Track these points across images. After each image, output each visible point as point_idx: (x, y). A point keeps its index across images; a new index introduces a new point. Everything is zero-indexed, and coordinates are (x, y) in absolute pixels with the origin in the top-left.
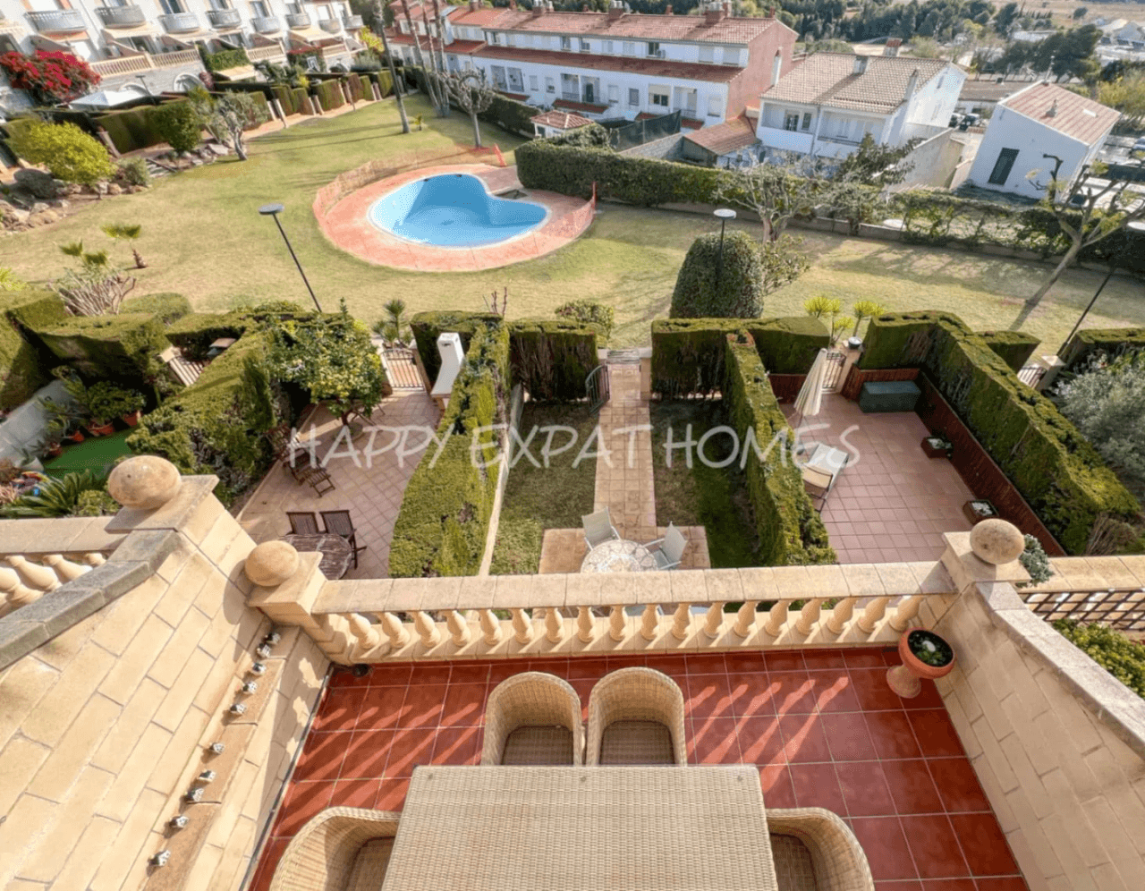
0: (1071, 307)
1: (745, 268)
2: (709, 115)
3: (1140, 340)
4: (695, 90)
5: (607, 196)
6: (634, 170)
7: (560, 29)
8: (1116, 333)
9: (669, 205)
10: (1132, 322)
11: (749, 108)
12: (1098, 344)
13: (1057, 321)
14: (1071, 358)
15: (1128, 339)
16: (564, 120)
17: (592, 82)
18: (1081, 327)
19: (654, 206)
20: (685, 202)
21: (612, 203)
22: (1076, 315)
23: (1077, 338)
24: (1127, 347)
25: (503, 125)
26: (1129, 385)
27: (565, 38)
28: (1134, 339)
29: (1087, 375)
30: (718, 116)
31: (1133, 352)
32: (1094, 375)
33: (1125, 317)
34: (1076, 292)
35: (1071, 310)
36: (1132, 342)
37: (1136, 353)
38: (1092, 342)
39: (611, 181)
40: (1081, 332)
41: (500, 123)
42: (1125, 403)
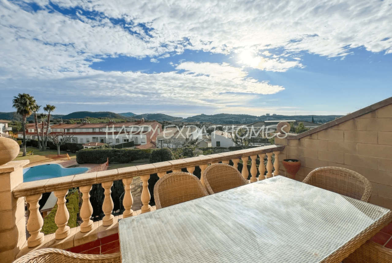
1: (170, 156)
2: (142, 142)
4: (137, 137)
5: (113, 162)
6: (122, 152)
7: (92, 127)
9: (135, 161)
11: (153, 140)
16: (96, 144)
17: (103, 138)
19: (130, 162)
20: (140, 160)
21: (114, 163)
25: (69, 150)
27: (93, 129)
30: (145, 143)
39: (114, 157)
41: (68, 150)
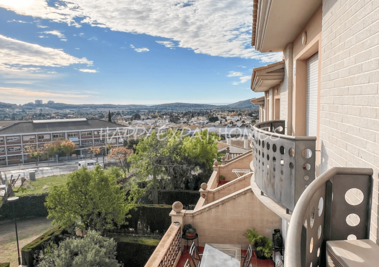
0: (8, 243)
3: (46, 239)
8: (36, 241)
10: (36, 235)
12: (33, 249)
13: (6, 252)
14: (27, 261)
15: (42, 241)
18: (21, 247)
22: (14, 245)
23: (23, 252)
24: (45, 244)
26: (59, 256)
28: (44, 240)
29: (41, 263)
31: (48, 244)
32: (43, 261)
33: (32, 235)
34: (4, 236)
35: (9, 244)
36: (44, 241)
37: (49, 244)
38: (30, 250)
40: (23, 249)
42: (64, 263)
